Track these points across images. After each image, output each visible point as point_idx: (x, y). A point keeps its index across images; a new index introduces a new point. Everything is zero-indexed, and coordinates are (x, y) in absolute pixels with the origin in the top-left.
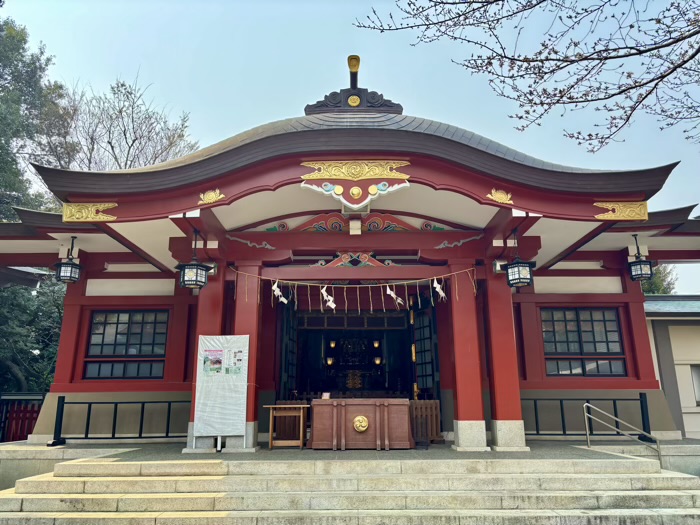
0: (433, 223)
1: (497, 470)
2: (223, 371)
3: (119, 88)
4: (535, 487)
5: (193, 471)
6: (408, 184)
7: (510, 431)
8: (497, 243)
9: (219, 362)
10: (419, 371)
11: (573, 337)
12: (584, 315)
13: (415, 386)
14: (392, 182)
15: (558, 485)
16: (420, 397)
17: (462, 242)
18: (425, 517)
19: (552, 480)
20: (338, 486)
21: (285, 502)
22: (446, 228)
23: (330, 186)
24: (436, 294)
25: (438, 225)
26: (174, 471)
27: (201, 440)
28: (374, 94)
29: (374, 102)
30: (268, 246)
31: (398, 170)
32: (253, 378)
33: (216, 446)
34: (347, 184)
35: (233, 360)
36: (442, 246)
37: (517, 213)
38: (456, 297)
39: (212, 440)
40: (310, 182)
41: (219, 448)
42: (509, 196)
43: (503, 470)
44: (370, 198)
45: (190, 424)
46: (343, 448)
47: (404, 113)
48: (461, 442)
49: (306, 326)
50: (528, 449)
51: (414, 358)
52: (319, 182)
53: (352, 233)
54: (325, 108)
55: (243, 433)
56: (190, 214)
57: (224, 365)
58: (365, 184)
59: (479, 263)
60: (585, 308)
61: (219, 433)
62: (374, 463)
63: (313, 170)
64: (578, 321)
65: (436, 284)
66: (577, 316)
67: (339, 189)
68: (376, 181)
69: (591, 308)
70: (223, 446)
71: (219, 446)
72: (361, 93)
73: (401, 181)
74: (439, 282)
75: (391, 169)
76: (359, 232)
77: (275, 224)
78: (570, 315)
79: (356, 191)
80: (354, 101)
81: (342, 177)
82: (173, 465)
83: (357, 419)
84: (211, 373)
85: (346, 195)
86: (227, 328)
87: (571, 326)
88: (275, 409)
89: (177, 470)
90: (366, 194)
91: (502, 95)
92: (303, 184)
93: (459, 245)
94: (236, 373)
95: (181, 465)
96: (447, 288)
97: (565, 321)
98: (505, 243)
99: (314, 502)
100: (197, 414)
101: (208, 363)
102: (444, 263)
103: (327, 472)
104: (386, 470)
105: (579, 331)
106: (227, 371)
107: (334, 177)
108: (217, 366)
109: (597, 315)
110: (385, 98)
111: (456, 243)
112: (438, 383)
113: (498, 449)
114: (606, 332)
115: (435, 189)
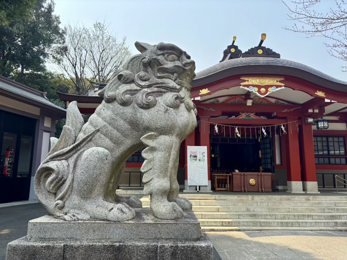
0: (280, 101)
1: (317, 199)
2: (198, 160)
3: (98, 26)
4: (333, 205)
5: (202, 198)
6: (284, 88)
7: (312, 185)
8: (310, 111)
9: (196, 157)
10: (263, 161)
11: (325, 148)
12: (330, 139)
13: (261, 168)
14: (277, 86)
15: (342, 205)
16: (263, 172)
17: (293, 109)
18: (300, 215)
19: (339, 203)
20: (260, 204)
21: (245, 210)
22: (286, 103)
23: (252, 87)
24: (282, 131)
25: (282, 102)
26: (194, 198)
27: (191, 187)
28: (269, 49)
29: (268, 53)
30: (213, 110)
31: (280, 81)
32: (209, 163)
33: (196, 189)
34: (259, 87)
35: (201, 156)
36: (285, 111)
37: (327, 101)
38: (291, 132)
39: (195, 188)
40: (244, 86)
41: (198, 190)
42: (324, 94)
43: (319, 200)
44: (268, 93)
45: (186, 181)
46: (246, 191)
47: (281, 58)
48: (293, 190)
49: (220, 142)
51: (260, 156)
52: (248, 86)
53: (248, 104)
54: (249, 55)
55: (207, 185)
56: (196, 99)
57: (198, 158)
58: (267, 87)
59: (299, 118)
60: (330, 136)
61: (198, 184)
62: (270, 196)
63: (245, 81)
64: (327, 141)
65: (282, 127)
66: (327, 139)
67: (256, 89)
68: (271, 86)
69: (333, 136)
70: (199, 189)
71: (198, 189)
72: (263, 49)
73: (281, 86)
74: (284, 126)
75: (277, 81)
76: (251, 104)
77: (213, 100)
78: (324, 139)
79: (263, 90)
80: (260, 52)
81: (257, 84)
82: (194, 196)
83: (251, 180)
84: (193, 161)
85: (259, 92)
86: (197, 143)
87: (325, 144)
88: (217, 176)
89: (196, 198)
90: (267, 91)
91: (333, 55)
92: (241, 87)
93: (292, 110)
94: (203, 161)
95: (197, 196)
96: (287, 129)
97: (322, 141)
98: (313, 111)
99: (255, 209)
100: (189, 177)
101: (192, 157)
102: (285, 118)
103: (253, 199)
104: (275, 199)
105: (328, 146)
106: (200, 160)
107: (254, 84)
108: (195, 158)
109: (336, 139)
110: (273, 51)
111: (290, 110)
112: (274, 166)
113: (308, 192)
114: (339, 146)
115: (294, 90)
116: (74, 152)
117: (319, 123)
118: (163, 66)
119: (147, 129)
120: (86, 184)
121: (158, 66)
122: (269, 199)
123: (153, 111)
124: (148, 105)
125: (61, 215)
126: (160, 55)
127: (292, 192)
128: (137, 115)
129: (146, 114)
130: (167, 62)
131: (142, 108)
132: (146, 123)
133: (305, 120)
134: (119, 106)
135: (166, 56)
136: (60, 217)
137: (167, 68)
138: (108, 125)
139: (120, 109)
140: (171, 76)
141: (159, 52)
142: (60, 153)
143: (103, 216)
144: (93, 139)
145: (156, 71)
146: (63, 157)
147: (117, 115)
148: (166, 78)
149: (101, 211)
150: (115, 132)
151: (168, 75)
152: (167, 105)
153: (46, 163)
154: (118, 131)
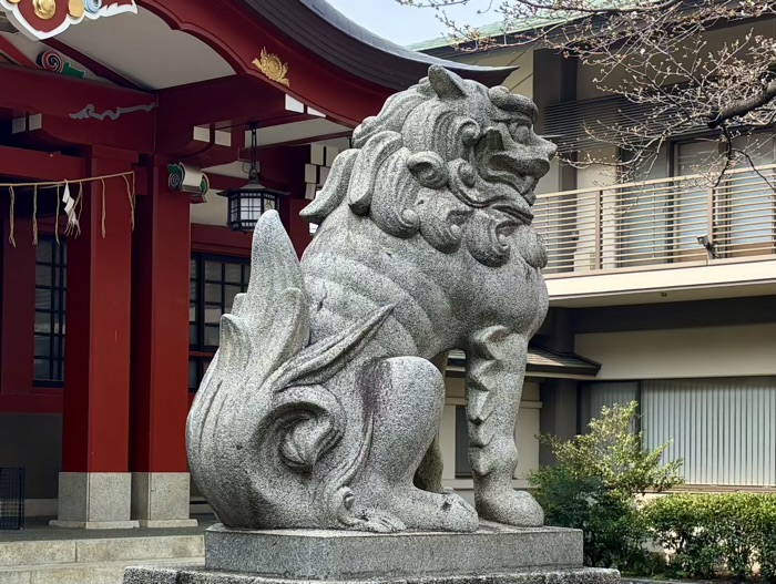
6: (135, 8)
7: (169, 491)
17: (119, 112)
22: (87, 74)
24: (64, 217)
25: (73, 64)
37: (292, 104)
38: (101, 228)
42: (285, 70)
44: (68, 22)
48: (91, 512)
50: (194, 523)
59: (142, 162)
64: (200, 281)
65: (66, 197)
66: (200, 271)
74: (73, 193)
85: (27, 8)
90: (61, 12)
93: (114, 117)
98: (212, 136)
104: (53, 555)
105: (200, 302)
111: (109, 113)
113: (151, 524)
115: (174, 26)
116: (341, 364)
117: (244, 203)
118: (506, 153)
119: (491, 316)
120: (408, 448)
121: (492, 149)
122: (28, 560)
123: (507, 271)
124: (500, 257)
125: (356, 521)
126: (502, 121)
127: (89, 526)
128: (471, 279)
129: (494, 279)
130: (516, 144)
131: (484, 262)
132: (492, 303)
133: (164, 174)
134: (434, 251)
135: (513, 126)
136: (353, 525)
137: (514, 160)
138: (412, 299)
139: (437, 261)
140: (518, 180)
141: (501, 115)
142: (313, 366)
143: (434, 520)
144: (380, 332)
145: (485, 160)
146: (317, 378)
147: (429, 273)
148: (504, 182)
149: (427, 510)
150: (425, 319)
151: (509, 177)
152: (528, 259)
153: (282, 391)
154: (429, 316)
